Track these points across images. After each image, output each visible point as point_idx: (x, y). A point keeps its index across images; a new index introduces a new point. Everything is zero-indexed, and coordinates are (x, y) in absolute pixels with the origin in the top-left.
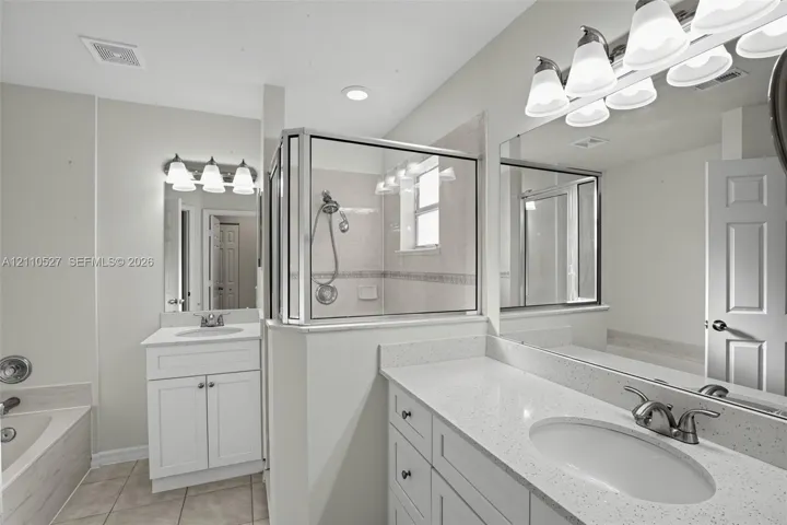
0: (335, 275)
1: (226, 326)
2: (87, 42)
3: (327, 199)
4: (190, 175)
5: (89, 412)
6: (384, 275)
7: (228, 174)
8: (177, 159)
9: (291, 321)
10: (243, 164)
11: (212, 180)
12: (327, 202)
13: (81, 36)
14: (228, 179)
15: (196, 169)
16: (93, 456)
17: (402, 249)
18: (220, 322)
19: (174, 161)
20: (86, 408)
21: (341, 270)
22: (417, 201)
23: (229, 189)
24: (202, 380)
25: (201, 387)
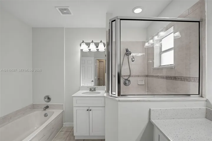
0: (130, 76)
1: (96, 91)
2: (57, 8)
3: (127, 50)
4: (87, 47)
5: (63, 112)
6: (147, 76)
7: (97, 45)
8: (83, 42)
9: (112, 95)
10: (101, 42)
11: (93, 48)
12: (127, 52)
13: (56, 7)
14: (97, 47)
15: (88, 44)
16: (64, 124)
17: (155, 67)
18: (95, 90)
19: (82, 42)
20: (62, 111)
21: (132, 74)
22: (161, 48)
23: (98, 50)
24: (88, 108)
25: (88, 110)
